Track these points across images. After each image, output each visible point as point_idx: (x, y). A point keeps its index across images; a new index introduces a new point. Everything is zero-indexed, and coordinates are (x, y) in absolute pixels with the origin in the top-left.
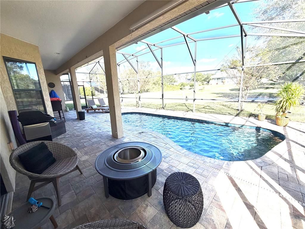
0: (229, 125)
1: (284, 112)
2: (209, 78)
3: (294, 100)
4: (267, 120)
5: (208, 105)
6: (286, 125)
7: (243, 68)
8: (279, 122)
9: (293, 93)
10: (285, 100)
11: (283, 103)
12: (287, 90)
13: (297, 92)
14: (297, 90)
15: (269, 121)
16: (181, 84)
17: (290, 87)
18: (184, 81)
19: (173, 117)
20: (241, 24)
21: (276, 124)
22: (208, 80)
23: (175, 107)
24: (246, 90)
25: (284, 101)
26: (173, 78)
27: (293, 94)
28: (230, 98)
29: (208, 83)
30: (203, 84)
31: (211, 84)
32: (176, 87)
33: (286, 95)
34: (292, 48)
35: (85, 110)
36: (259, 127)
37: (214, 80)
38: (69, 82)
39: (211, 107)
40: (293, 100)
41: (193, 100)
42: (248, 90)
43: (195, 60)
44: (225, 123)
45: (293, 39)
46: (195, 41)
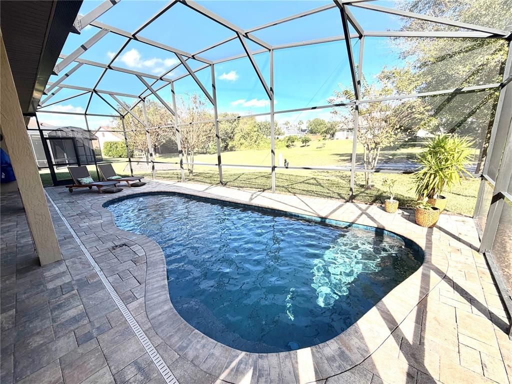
0: (327, 221)
1: (430, 196)
2: (334, 127)
3: (450, 171)
4: (401, 211)
5: (315, 177)
6: (434, 225)
7: (357, 104)
8: (421, 218)
9: (449, 157)
10: (432, 172)
11: (430, 177)
12: (437, 149)
13: (456, 155)
14: (457, 150)
15: (406, 213)
16: (287, 138)
17: (442, 144)
18: (294, 133)
19: (230, 202)
20: (341, 4)
21: (415, 222)
22: (332, 132)
23: (254, 180)
24: (375, 150)
25: (431, 174)
26: (277, 128)
27: (449, 160)
28: (361, 163)
29: (333, 136)
30: (324, 139)
31: (337, 139)
32: (280, 142)
33: (434, 161)
34: (456, 71)
35: (67, 187)
36: (382, 227)
37: (341, 132)
38: (38, 131)
39: (318, 180)
40: (447, 172)
41: (271, 169)
42: (378, 149)
43: (271, 89)
44: (320, 217)
45: (459, 56)
46: (270, 50)
